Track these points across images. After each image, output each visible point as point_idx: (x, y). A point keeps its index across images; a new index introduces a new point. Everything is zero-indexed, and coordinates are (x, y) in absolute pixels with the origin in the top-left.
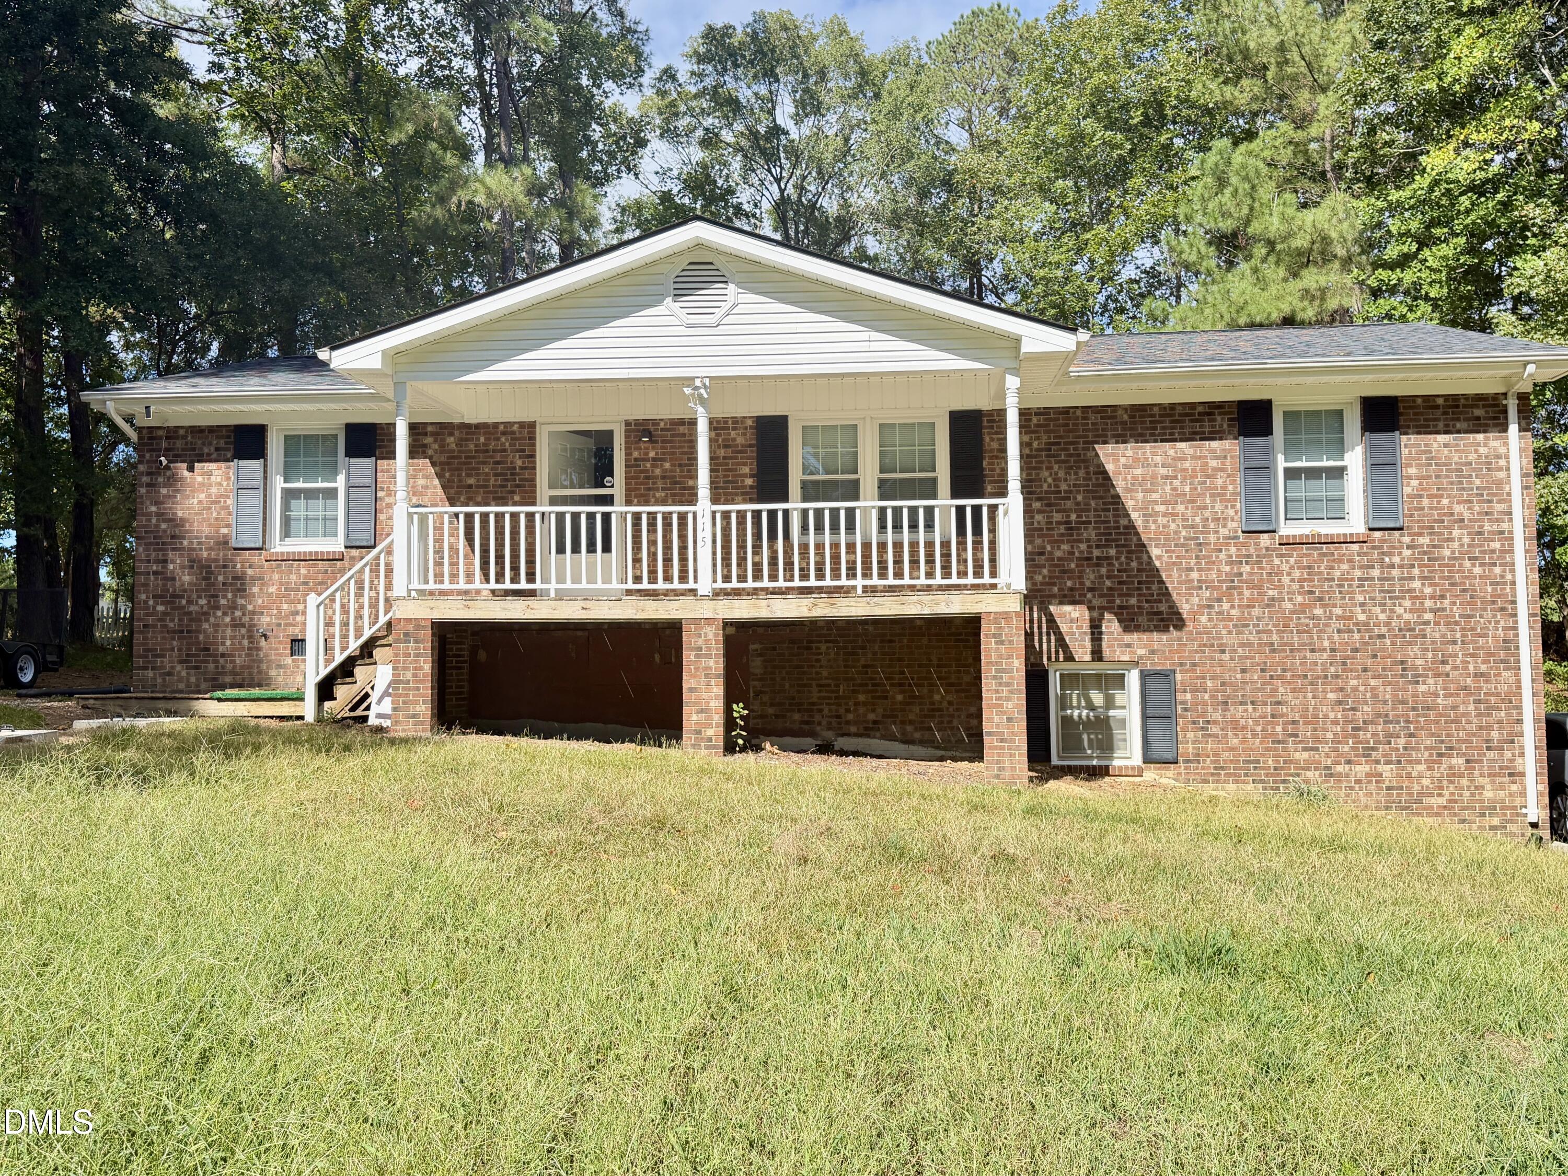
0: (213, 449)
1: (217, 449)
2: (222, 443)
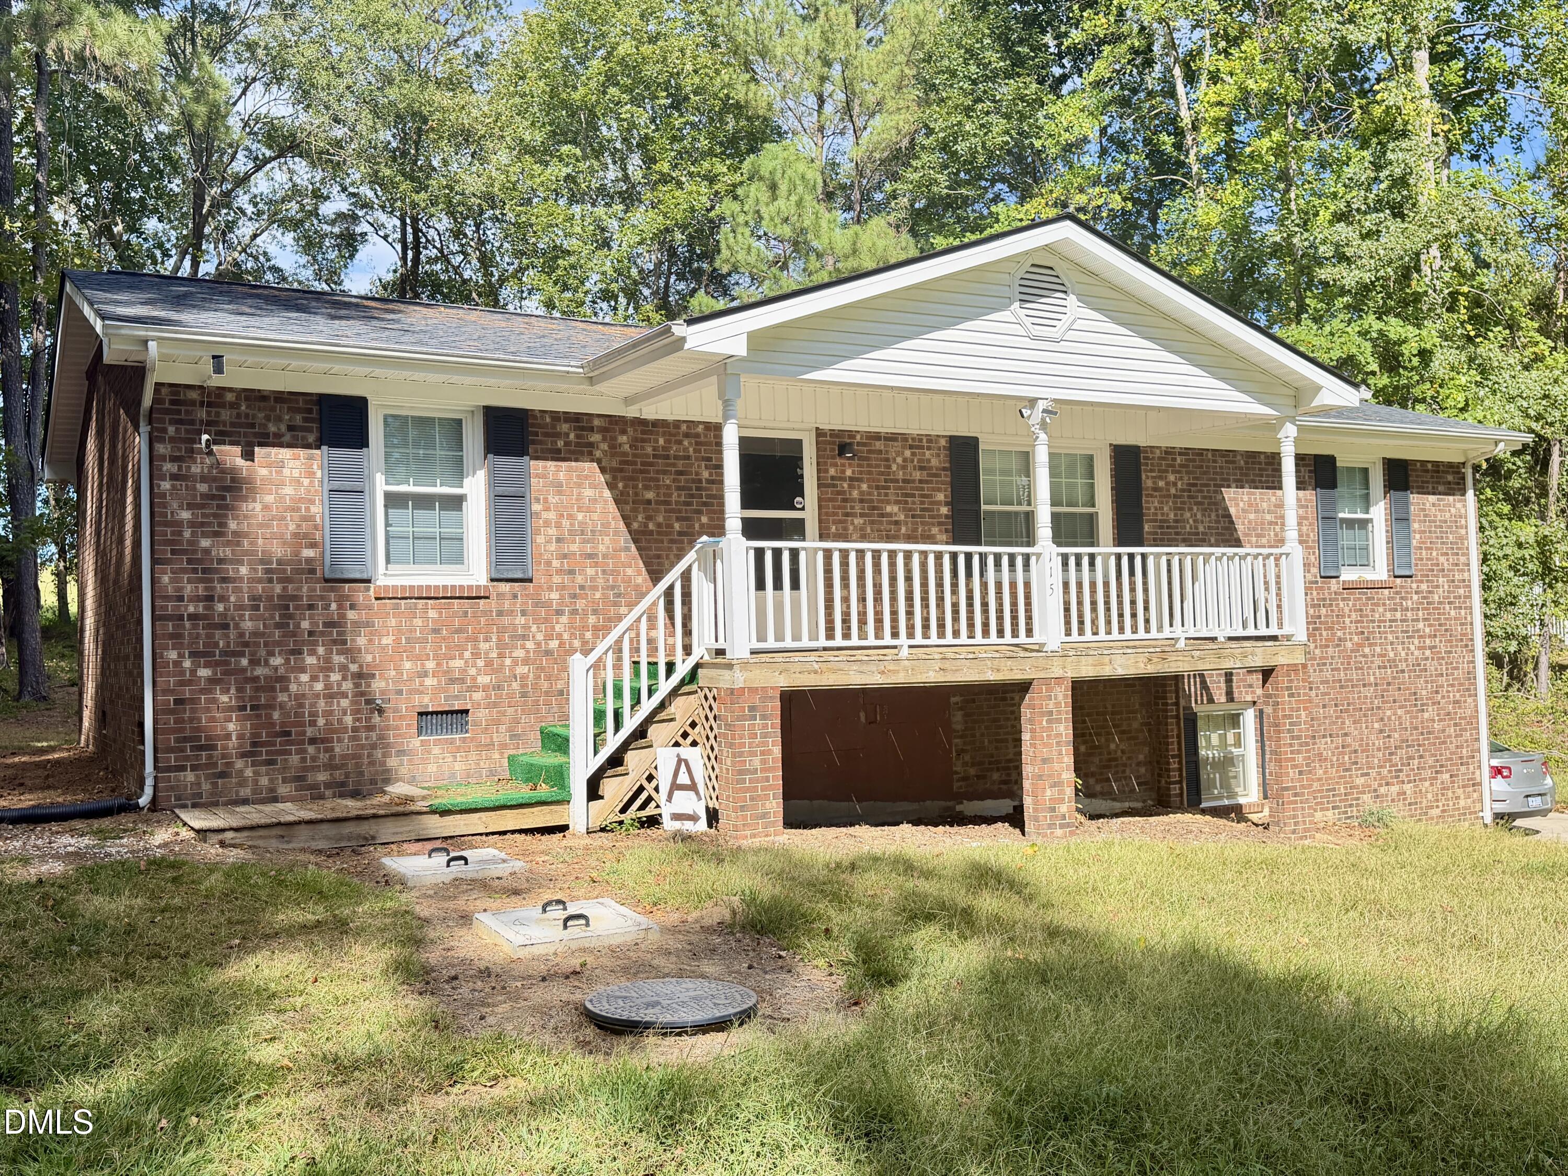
0: (283, 428)
1: (291, 428)
2: (298, 419)
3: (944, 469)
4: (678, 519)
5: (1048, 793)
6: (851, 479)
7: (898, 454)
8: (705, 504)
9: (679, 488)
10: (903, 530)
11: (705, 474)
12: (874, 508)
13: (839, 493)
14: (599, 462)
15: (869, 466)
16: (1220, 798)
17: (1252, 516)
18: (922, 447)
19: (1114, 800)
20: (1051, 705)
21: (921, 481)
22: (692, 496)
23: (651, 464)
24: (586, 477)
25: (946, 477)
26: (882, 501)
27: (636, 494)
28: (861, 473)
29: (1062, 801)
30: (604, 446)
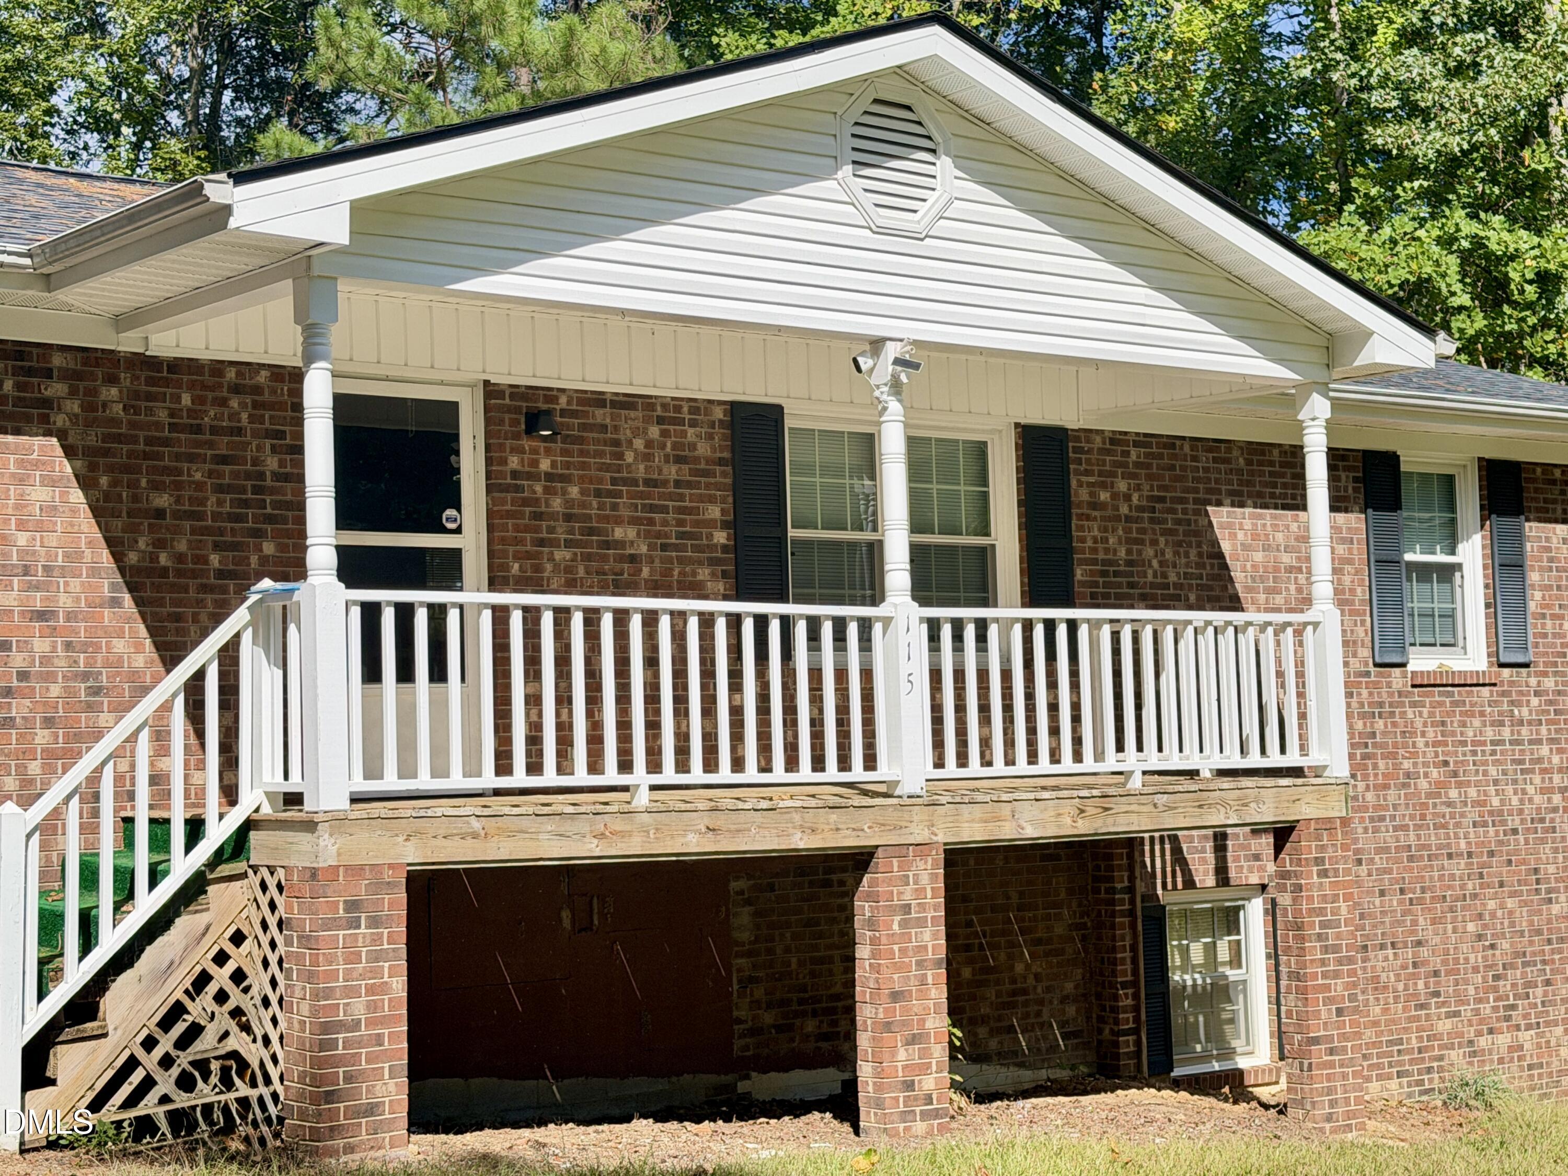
3: (721, 462)
4: (217, 547)
5: (902, 1054)
6: (549, 477)
7: (636, 432)
8: (270, 519)
9: (220, 489)
10: (646, 572)
11: (272, 463)
12: (591, 531)
13: (526, 502)
14: (62, 436)
15: (582, 453)
16: (1205, 1058)
17: (1259, 556)
18: (681, 422)
19: (1021, 1065)
20: (908, 895)
21: (678, 484)
22: (246, 504)
23: (166, 442)
24: (36, 465)
25: (723, 477)
26: (606, 519)
27: (135, 499)
28: (567, 465)
29: (924, 1069)
30: (74, 406)
